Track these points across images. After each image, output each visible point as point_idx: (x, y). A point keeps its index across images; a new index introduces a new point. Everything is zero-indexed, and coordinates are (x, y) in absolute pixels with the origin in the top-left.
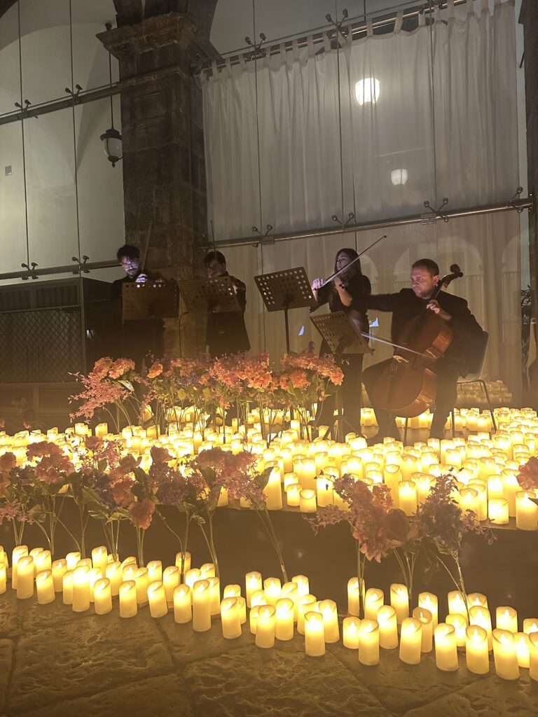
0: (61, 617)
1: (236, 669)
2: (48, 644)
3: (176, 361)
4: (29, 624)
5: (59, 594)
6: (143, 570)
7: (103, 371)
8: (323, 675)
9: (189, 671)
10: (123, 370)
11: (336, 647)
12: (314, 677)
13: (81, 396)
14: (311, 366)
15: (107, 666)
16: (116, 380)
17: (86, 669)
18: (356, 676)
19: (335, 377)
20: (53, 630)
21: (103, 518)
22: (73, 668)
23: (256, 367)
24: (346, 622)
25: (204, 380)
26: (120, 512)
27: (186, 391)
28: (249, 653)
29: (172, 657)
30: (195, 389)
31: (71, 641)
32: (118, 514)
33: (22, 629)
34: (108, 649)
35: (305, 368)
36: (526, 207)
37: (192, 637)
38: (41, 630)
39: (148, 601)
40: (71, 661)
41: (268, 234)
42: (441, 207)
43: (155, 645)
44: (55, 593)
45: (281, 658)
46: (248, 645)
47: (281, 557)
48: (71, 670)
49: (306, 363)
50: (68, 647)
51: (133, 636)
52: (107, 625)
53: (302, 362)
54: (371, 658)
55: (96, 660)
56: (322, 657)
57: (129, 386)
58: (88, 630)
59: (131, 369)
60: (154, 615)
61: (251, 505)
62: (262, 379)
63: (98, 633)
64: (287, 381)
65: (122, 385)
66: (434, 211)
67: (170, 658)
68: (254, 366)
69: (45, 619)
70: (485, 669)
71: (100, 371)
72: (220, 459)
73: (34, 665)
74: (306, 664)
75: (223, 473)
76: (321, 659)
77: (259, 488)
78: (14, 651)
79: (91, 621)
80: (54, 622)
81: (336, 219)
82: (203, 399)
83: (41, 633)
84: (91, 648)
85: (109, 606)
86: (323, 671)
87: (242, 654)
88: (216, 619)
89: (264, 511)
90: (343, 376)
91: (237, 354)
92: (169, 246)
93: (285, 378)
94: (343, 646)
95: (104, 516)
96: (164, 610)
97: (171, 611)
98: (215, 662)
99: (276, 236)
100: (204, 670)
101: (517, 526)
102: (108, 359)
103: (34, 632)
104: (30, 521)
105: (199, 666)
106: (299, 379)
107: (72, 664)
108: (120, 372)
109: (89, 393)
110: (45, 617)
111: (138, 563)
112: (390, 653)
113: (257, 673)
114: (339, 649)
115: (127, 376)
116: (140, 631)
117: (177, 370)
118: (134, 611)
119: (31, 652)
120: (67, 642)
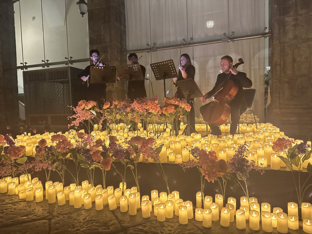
0: (69, 210)
1: (150, 230)
2: (64, 222)
3: (115, 102)
4: (55, 214)
5: (68, 202)
6: (105, 190)
7: (83, 105)
8: (188, 232)
9: (129, 231)
10: (91, 106)
11: (193, 220)
12: (184, 232)
13: (73, 116)
14: (177, 103)
15: (92, 230)
16: (88, 110)
17: (83, 231)
18: (202, 232)
19: (187, 108)
20: (66, 216)
21: (87, 167)
22: (77, 231)
23: (153, 103)
24: (196, 210)
25: (128, 110)
26: (95, 164)
27: (120, 115)
28: (155, 224)
29: (121, 226)
30: (125, 114)
31: (75, 220)
32: (94, 166)
33: (52, 216)
34: (92, 223)
35: (174, 104)
36: (268, 36)
37: (129, 217)
38: (61, 216)
39: (108, 203)
40: (76, 228)
41: (154, 47)
42: (231, 36)
43: (113, 221)
44: (66, 201)
45: (169, 225)
46: (154, 220)
47: (167, 184)
48: (76, 232)
49: (174, 102)
50: (74, 222)
51: (103, 217)
52: (91, 213)
53: (172, 101)
54: (208, 224)
55: (87, 228)
56: (187, 224)
57: (94, 113)
58: (82, 216)
59: (94, 106)
60: (111, 209)
61: (154, 161)
62: (155, 108)
63: (87, 216)
64: (166, 110)
65: (91, 112)
66: (228, 38)
67: (120, 226)
68: (152, 102)
69: (62, 212)
70: (257, 228)
71: (81, 105)
72: (140, 140)
73: (59, 230)
74: (180, 227)
75: (141, 147)
76: (186, 225)
77: (158, 153)
78: (50, 225)
79: (83, 212)
80: (66, 212)
81: (185, 41)
82: (128, 119)
83: (61, 217)
84: (84, 223)
85: (90, 206)
86: (188, 230)
87: (152, 224)
88: (139, 210)
89: (160, 163)
90: (191, 107)
91: (144, 98)
92: (109, 52)
93: (165, 109)
94: (195, 220)
95: (87, 166)
96: (115, 207)
97: (119, 208)
98: (140, 227)
99: (157, 48)
100: (136, 231)
101: (271, 168)
102: (84, 101)
103: (58, 217)
104: (54, 170)
105: (133, 229)
106: (171, 109)
107: (76, 229)
108: (90, 106)
109: (77, 115)
110: (62, 211)
111: (103, 187)
112: (216, 223)
113: (159, 231)
114: (194, 221)
115: (93, 108)
116: (106, 215)
117: (116, 106)
118: (102, 208)
119: (57, 225)
120: (73, 220)
